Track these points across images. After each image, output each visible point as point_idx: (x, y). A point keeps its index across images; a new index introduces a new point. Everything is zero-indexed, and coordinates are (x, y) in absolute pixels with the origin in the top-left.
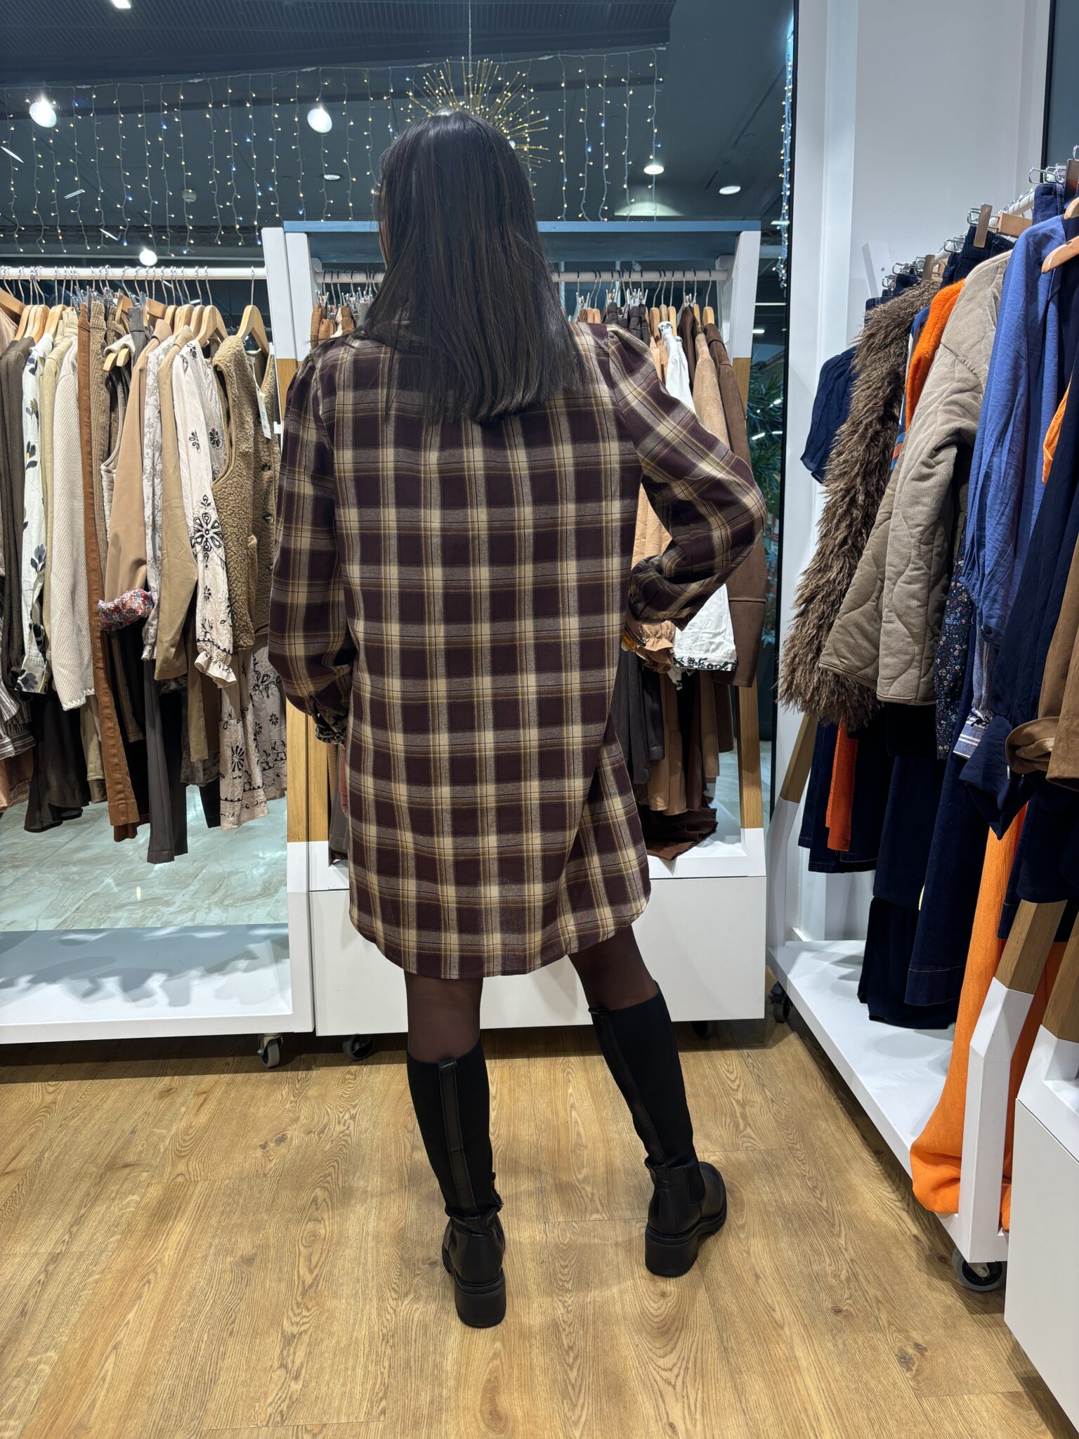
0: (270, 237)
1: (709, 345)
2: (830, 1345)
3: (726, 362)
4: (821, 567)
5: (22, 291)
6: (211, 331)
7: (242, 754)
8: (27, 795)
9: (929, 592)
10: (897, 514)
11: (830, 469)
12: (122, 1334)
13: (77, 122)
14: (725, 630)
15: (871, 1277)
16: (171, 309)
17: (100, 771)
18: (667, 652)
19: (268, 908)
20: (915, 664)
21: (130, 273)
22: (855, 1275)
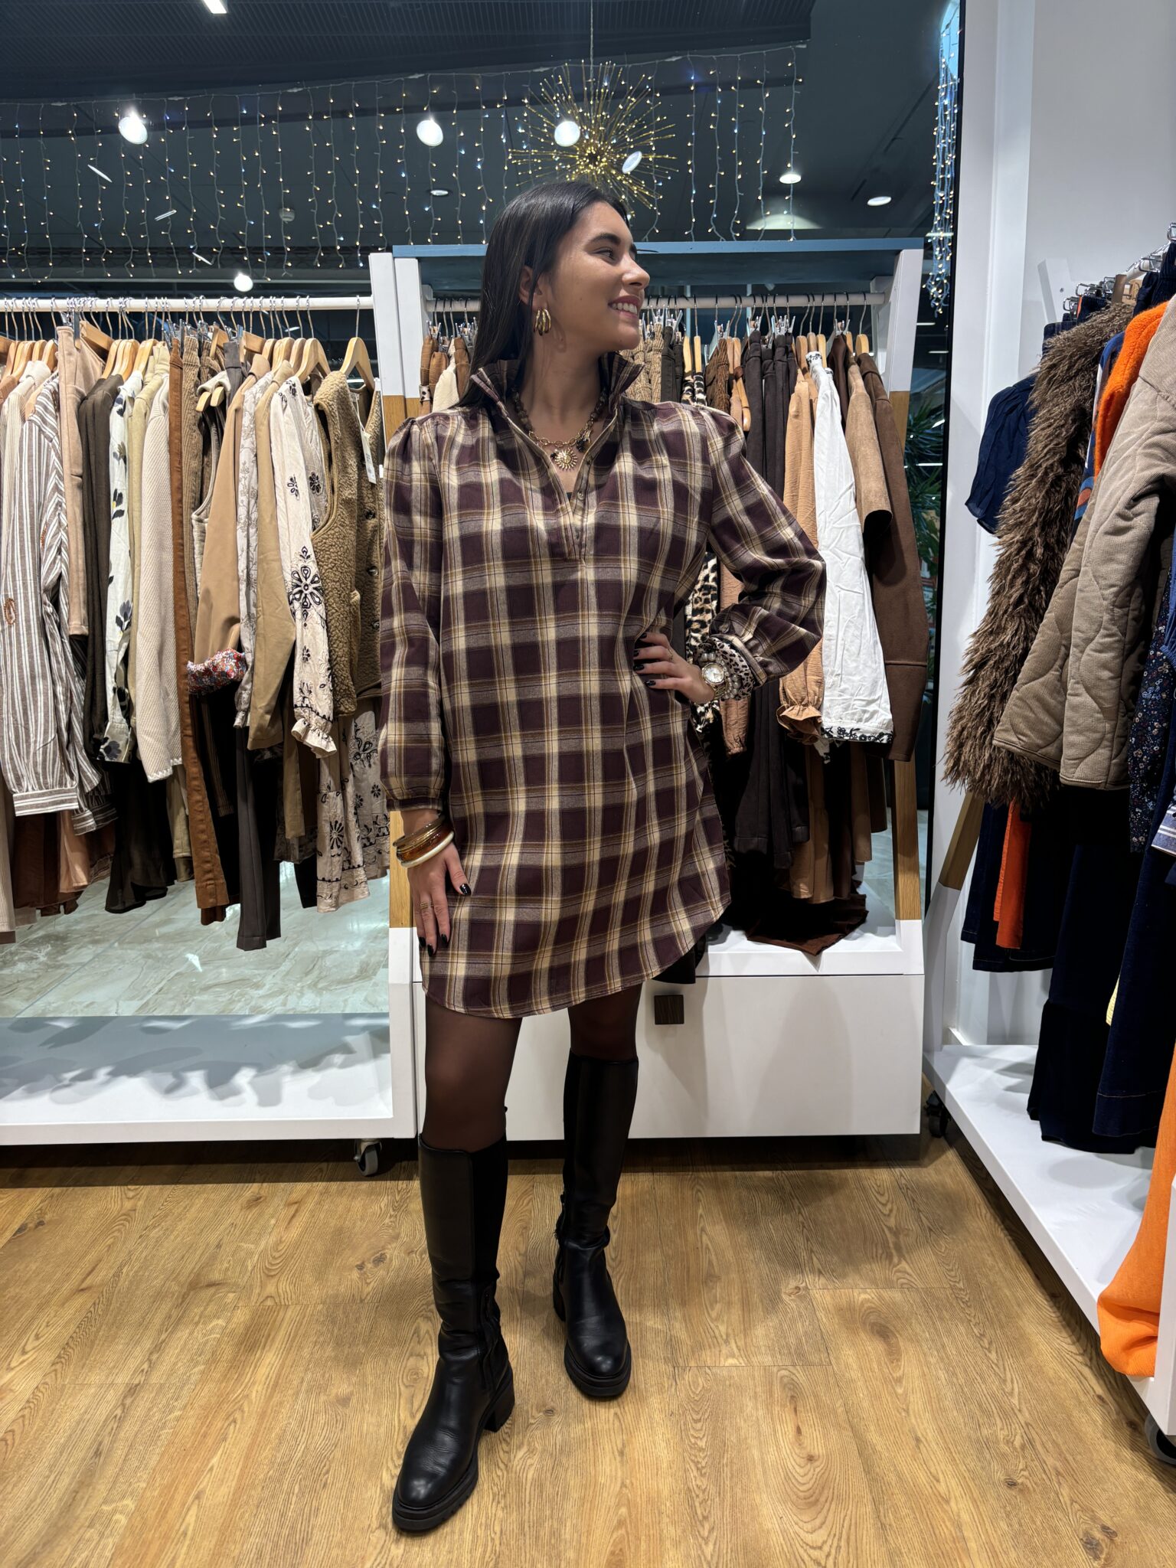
0: (379, 262)
1: (864, 377)
2: (1003, 1525)
3: (883, 397)
4: (993, 627)
5: (109, 323)
6: (312, 366)
7: (342, 829)
8: (108, 871)
9: (1123, 662)
10: (1086, 572)
11: (1004, 518)
12: (205, 1482)
13: (168, 137)
14: (880, 697)
15: (1049, 1445)
16: (269, 342)
17: (187, 848)
18: (814, 722)
19: (365, 994)
20: (1105, 743)
21: (226, 304)
22: (1031, 1442)
